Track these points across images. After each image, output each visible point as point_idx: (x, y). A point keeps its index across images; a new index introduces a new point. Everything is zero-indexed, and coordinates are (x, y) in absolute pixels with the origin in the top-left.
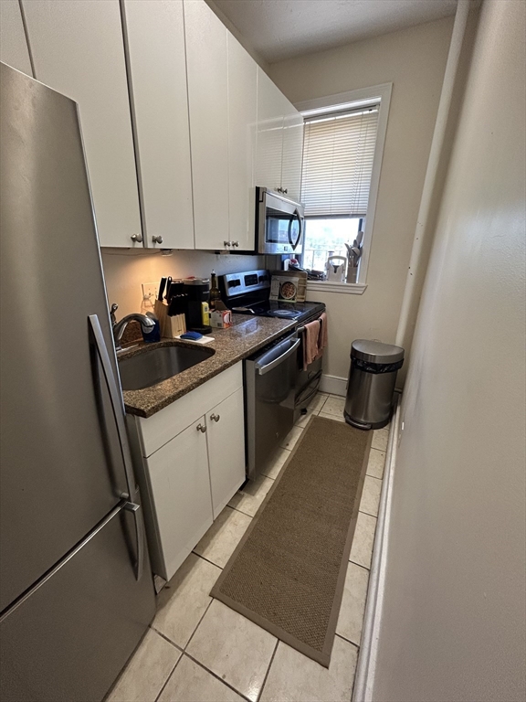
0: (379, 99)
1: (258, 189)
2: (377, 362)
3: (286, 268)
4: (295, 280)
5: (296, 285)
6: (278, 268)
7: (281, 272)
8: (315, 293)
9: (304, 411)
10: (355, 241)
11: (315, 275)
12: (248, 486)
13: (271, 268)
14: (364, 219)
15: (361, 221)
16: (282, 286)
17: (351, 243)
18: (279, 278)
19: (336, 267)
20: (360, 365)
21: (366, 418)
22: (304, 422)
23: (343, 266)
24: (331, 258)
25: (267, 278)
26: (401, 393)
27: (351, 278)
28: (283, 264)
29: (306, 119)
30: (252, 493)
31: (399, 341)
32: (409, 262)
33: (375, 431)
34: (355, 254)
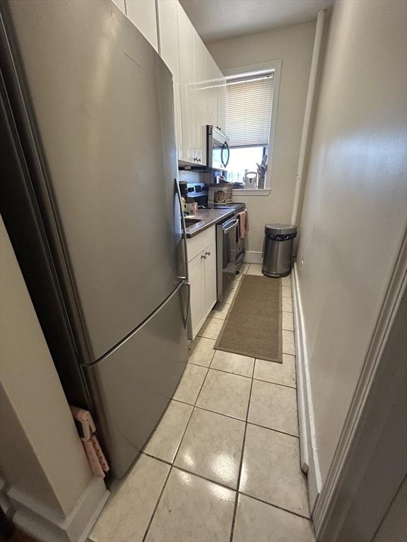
0: (274, 70)
1: (208, 126)
2: (282, 234)
3: (218, 182)
4: (225, 189)
5: (226, 192)
6: (213, 182)
7: (215, 185)
8: (238, 197)
9: (238, 273)
10: (263, 161)
11: (237, 185)
12: (218, 306)
13: (208, 183)
14: (266, 147)
15: (264, 149)
16: (216, 194)
17: (260, 163)
18: (214, 188)
19: (251, 179)
20: (271, 236)
21: (276, 271)
22: (239, 279)
23: (255, 178)
24: (246, 174)
25: (206, 188)
26: (296, 257)
27: (261, 186)
28: (216, 179)
29: (228, 81)
30: (220, 310)
31: (293, 222)
32: (297, 172)
33: (283, 278)
34: (262, 170)
